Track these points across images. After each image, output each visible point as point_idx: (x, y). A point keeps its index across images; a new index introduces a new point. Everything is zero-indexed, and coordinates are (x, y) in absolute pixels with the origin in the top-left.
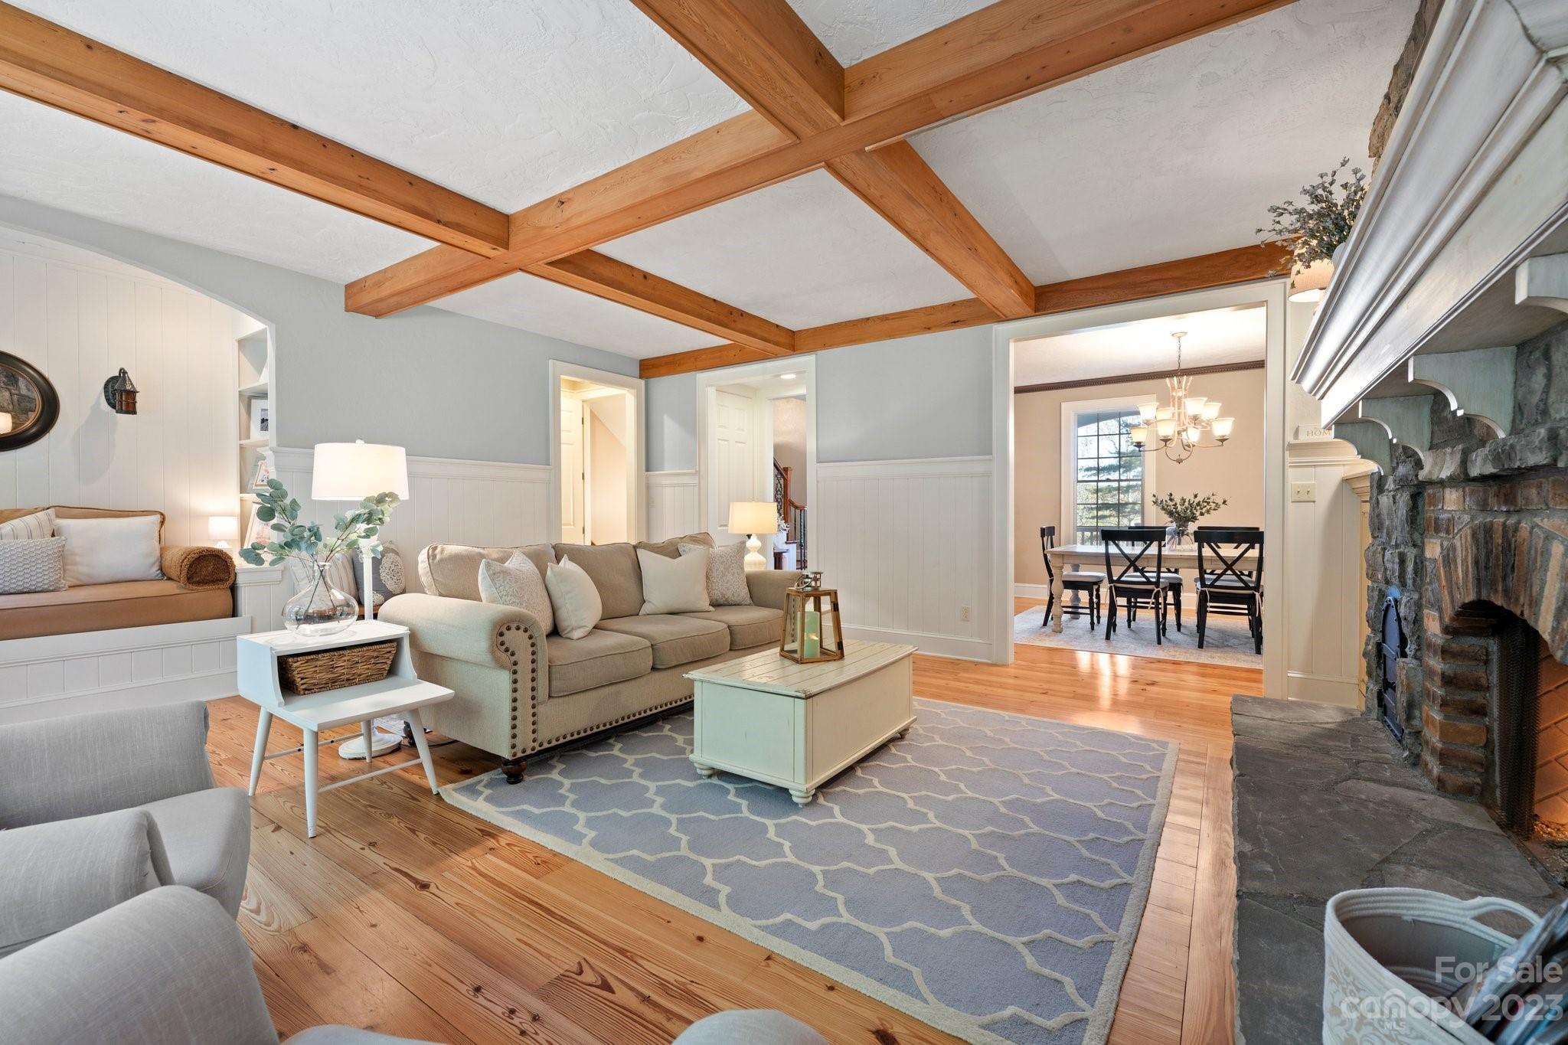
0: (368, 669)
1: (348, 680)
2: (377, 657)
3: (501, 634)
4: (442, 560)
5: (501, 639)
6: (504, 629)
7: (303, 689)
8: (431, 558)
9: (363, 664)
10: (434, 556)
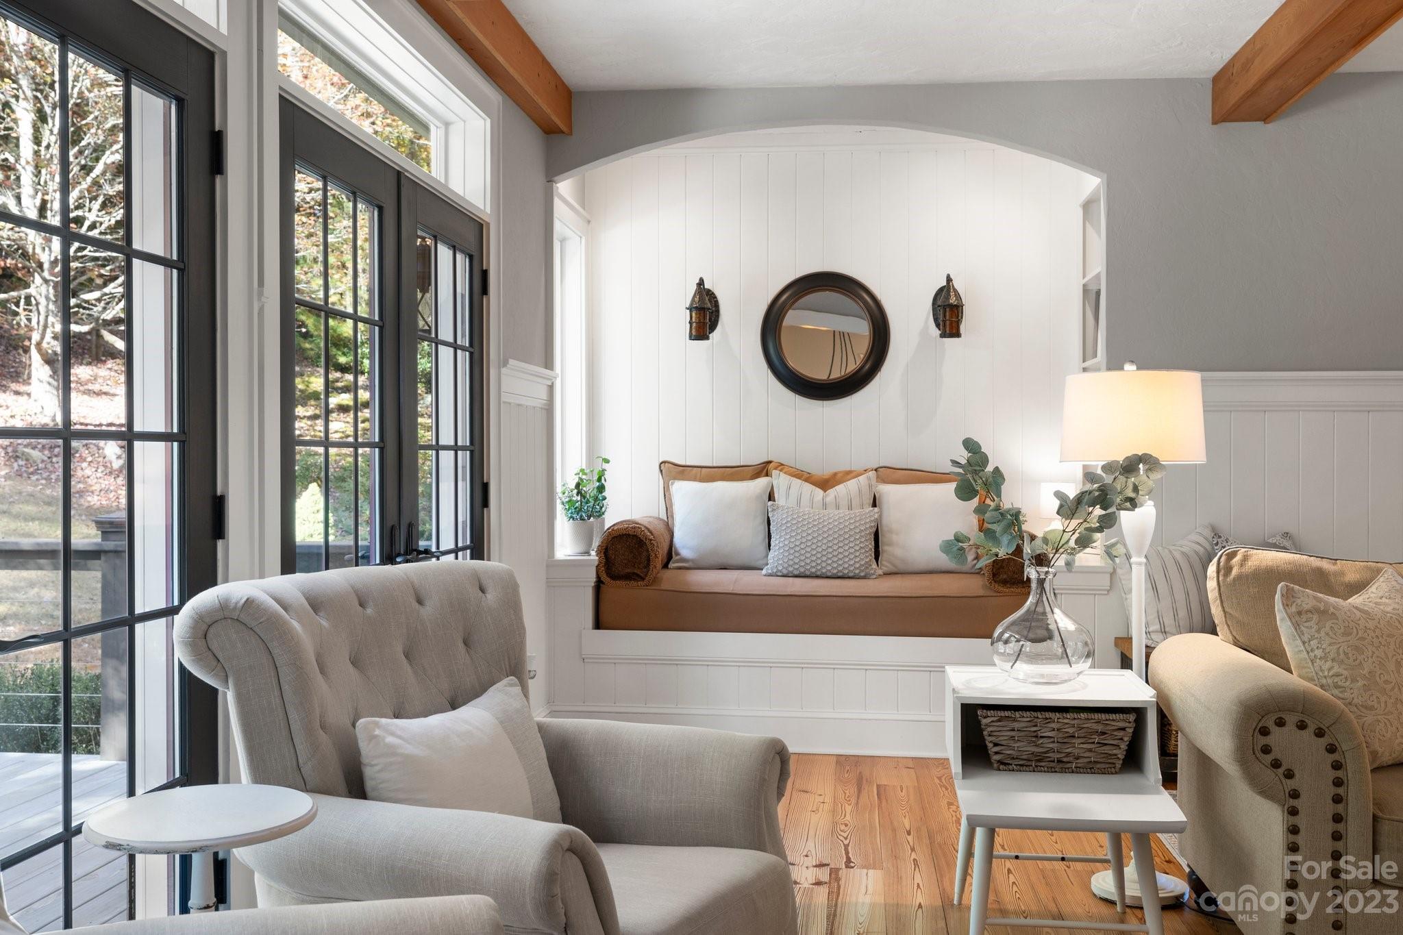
0: (1090, 750)
1: (1059, 761)
2: (1103, 733)
3: (1265, 732)
4: (1239, 577)
5: (1263, 741)
6: (1270, 724)
7: (999, 761)
8: (1222, 573)
9: (1082, 740)
10: (1229, 569)
